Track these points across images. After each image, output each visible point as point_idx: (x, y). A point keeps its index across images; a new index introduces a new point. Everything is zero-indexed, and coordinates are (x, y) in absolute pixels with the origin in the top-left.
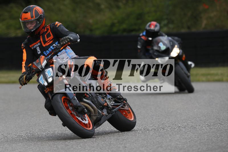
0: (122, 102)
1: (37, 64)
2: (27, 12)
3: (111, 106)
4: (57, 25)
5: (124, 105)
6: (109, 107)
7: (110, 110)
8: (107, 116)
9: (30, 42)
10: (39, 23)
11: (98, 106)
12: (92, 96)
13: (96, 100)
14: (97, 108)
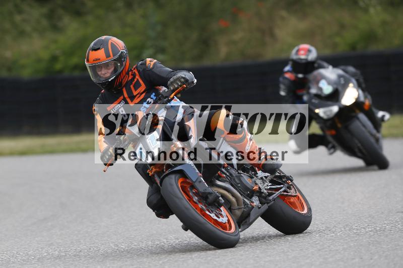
0: (285, 182)
2: (99, 49)
3: (265, 191)
4: (149, 64)
5: (289, 188)
6: (263, 192)
7: (265, 198)
8: (259, 208)
10: (120, 66)
11: (243, 192)
12: (231, 174)
13: (238, 182)
14: (241, 195)
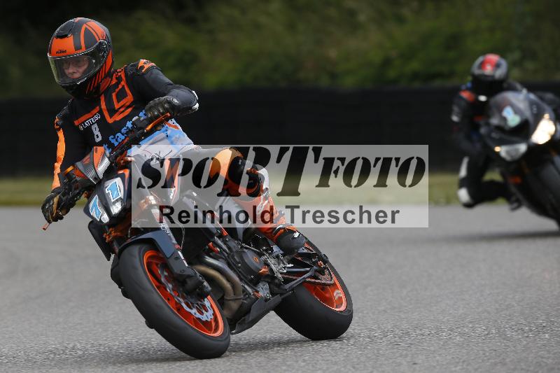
0: (315, 263)
1: (85, 166)
2: (66, 36)
3: (280, 276)
4: (142, 67)
5: (322, 272)
6: (276, 278)
7: (279, 286)
8: (266, 300)
9: (75, 113)
10: (96, 64)
11: (244, 276)
12: (229, 248)
13: (238, 260)
14: (241, 280)
